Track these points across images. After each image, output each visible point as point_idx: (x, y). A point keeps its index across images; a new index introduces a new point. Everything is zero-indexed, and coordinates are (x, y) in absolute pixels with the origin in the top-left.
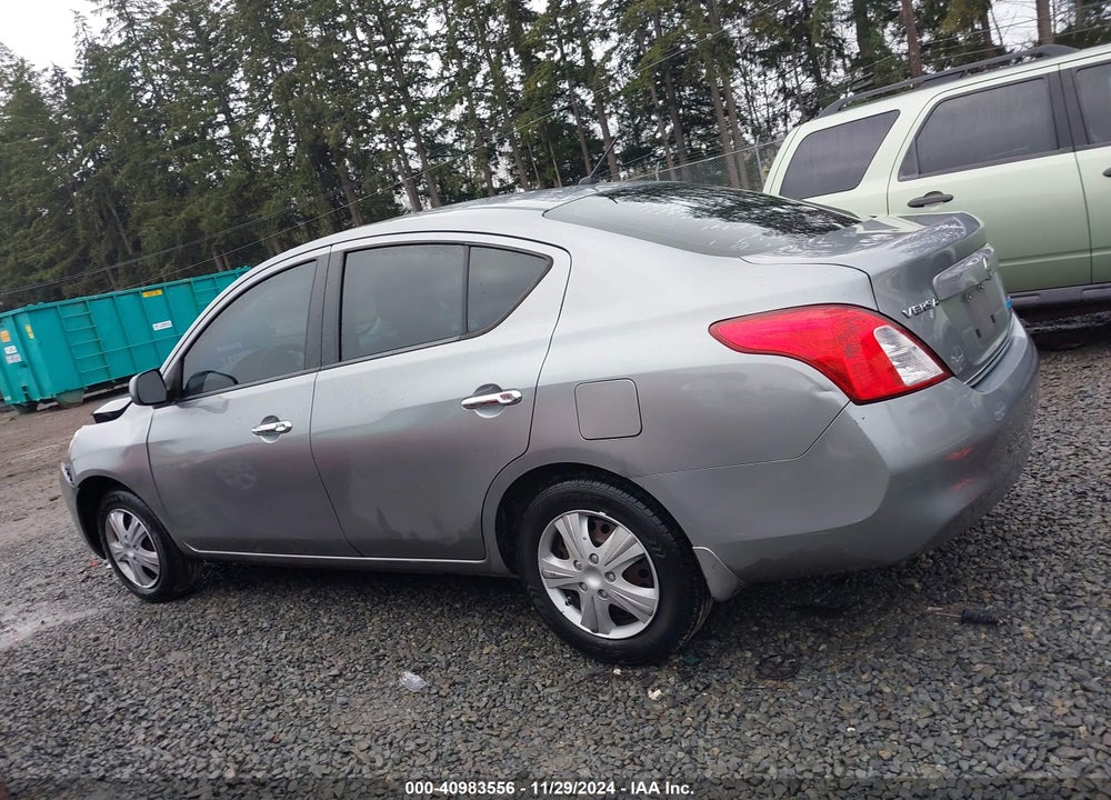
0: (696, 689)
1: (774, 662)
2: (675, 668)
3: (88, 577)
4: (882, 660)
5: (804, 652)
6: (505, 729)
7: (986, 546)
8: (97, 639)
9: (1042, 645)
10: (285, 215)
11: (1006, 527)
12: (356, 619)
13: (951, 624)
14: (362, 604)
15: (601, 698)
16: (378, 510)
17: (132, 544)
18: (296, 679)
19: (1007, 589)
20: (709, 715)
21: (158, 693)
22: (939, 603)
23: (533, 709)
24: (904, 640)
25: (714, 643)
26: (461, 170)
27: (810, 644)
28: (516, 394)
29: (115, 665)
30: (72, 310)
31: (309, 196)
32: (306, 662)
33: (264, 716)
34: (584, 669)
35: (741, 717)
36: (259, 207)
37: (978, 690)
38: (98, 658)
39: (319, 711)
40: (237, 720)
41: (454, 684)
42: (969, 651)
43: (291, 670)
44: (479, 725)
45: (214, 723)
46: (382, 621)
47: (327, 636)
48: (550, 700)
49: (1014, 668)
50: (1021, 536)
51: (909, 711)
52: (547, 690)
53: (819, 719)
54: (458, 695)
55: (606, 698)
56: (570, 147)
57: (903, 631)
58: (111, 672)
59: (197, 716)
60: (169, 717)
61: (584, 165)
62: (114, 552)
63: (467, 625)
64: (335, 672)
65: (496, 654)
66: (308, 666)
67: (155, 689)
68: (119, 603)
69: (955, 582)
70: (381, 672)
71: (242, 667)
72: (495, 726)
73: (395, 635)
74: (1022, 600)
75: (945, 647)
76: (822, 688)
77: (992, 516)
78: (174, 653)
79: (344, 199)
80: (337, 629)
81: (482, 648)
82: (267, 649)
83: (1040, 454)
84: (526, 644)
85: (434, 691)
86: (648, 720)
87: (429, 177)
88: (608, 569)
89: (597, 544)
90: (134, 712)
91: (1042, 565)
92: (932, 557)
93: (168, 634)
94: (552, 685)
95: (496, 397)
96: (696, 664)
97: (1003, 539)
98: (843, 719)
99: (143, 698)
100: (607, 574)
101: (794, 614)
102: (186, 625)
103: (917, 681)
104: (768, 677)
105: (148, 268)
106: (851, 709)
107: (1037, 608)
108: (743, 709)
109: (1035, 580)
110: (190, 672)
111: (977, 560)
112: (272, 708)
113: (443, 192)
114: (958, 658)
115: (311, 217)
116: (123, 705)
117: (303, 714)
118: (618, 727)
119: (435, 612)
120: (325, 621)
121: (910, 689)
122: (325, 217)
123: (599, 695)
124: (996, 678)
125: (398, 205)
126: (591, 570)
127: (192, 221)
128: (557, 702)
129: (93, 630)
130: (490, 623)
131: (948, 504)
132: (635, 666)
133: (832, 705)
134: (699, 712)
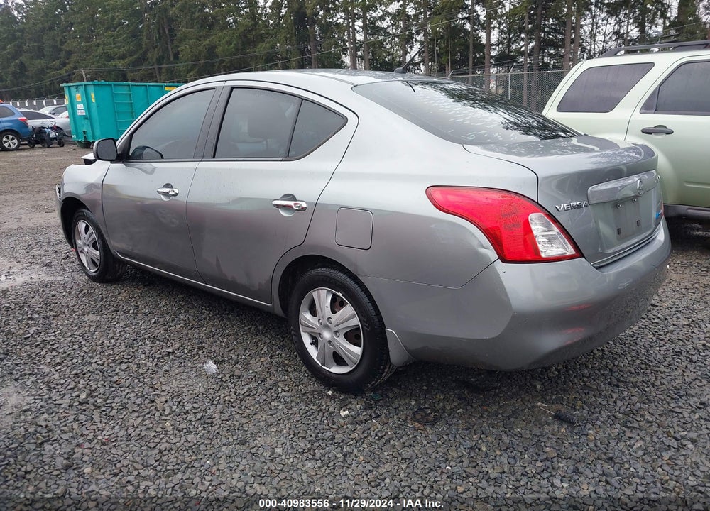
0: (371, 416)
1: (425, 412)
2: (365, 400)
3: (68, 257)
4: (491, 429)
5: (446, 411)
6: (248, 411)
7: (597, 372)
8: (54, 295)
9: (596, 446)
10: (270, 55)
11: (616, 363)
12: (200, 320)
13: (547, 417)
14: (208, 312)
15: (311, 407)
16: (217, 258)
17: (87, 243)
18: (147, 348)
19: (594, 404)
20: (369, 435)
21: (70, 336)
22: (547, 402)
23: (270, 403)
24: (512, 420)
25: (396, 390)
26: (388, 46)
27: (452, 406)
28: (304, 205)
29: (55, 314)
30: (121, 89)
31: (288, 45)
32: (158, 340)
33: (118, 367)
34: (313, 385)
35: (388, 441)
36: (255, 46)
37: (539, 464)
38: (49, 307)
39: (150, 371)
40: (103, 364)
41: (233, 375)
42: (548, 438)
43: (148, 342)
44: (234, 405)
45: (91, 363)
46: (213, 326)
47: (178, 327)
48: (282, 400)
49: (569, 456)
50: (622, 371)
51: (490, 466)
52: (284, 393)
53: (433, 456)
54: (232, 383)
55: (314, 408)
56: (462, 45)
57: (515, 414)
58: (51, 318)
59: (83, 356)
60: (68, 353)
61: (468, 59)
62: (78, 246)
63: (260, 341)
64: (170, 350)
65: (266, 363)
66: (158, 342)
67: (70, 334)
68: (77, 277)
69: (564, 390)
70: (197, 357)
71: (122, 333)
72: (243, 407)
73: (216, 337)
74: (600, 413)
75: (536, 431)
76: (445, 437)
77: (612, 353)
78: (91, 315)
79: (308, 51)
80: (186, 324)
81: (261, 357)
82: (141, 326)
83: (666, 319)
84: (287, 362)
85: (220, 377)
86: (332, 428)
87: (366, 47)
88: (336, 329)
89: (334, 312)
90: (51, 345)
91: (625, 393)
92: (559, 371)
93: (92, 303)
94: (288, 391)
95: (291, 203)
96: (378, 401)
97: (611, 370)
98: (447, 460)
99: (60, 337)
100: (336, 332)
101: (454, 385)
102: (104, 300)
103: (505, 448)
104: (418, 421)
105: (180, 71)
106: (455, 455)
107: (607, 421)
108: (391, 437)
109: (615, 402)
110: (93, 329)
111: (586, 379)
112: (126, 363)
113: (374, 59)
114: (539, 440)
115: (286, 58)
116: (48, 339)
117: (141, 371)
118: (312, 428)
119: (246, 328)
120: (182, 317)
121: (498, 452)
122: (295, 61)
123: (312, 405)
124: (555, 459)
125: (342, 62)
126: (326, 327)
127: (212, 47)
128: (286, 402)
129: (55, 290)
130: (274, 343)
131: (551, 341)
132: (342, 392)
133: (445, 450)
134: (365, 431)
